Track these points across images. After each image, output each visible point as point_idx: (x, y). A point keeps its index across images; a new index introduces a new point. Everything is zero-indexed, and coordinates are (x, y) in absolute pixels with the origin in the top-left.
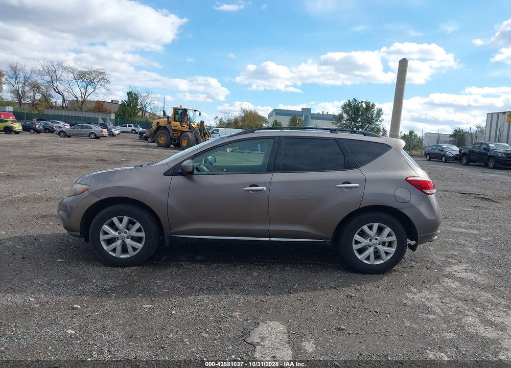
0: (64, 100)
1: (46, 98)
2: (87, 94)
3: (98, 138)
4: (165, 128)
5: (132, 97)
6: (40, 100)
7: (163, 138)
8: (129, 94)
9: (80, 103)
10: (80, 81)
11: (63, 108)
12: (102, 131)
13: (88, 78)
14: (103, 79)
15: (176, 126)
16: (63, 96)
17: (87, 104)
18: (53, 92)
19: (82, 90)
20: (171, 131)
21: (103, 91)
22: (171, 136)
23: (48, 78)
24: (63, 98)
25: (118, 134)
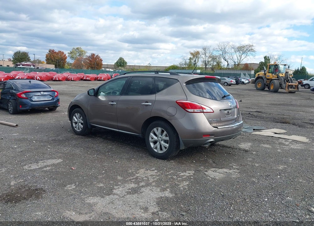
0: (228, 64)
1: (219, 64)
2: (241, 60)
3: (230, 85)
4: (261, 78)
5: (266, 59)
6: (216, 65)
7: (260, 84)
8: (265, 58)
9: (237, 65)
10: (238, 52)
11: (227, 69)
12: (231, 81)
13: (243, 50)
14: (252, 49)
15: (269, 76)
16: (228, 62)
17: (240, 66)
18: (222, 60)
19: (239, 58)
20: (265, 79)
21: (251, 57)
22: (265, 83)
23: (221, 52)
24: (228, 63)
25: (247, 83)
